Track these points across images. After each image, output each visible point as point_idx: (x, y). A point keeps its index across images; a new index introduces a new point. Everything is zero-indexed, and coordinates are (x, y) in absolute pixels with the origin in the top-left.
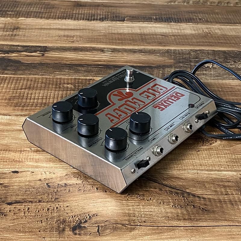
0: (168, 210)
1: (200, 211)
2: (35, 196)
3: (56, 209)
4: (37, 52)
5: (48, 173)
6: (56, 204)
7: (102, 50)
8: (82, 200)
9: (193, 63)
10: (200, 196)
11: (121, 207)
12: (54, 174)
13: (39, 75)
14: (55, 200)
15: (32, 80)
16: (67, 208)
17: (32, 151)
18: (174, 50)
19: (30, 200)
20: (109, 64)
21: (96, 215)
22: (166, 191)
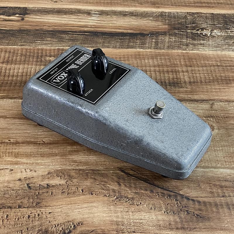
0: (160, 217)
1: (195, 219)
2: (15, 200)
3: (37, 216)
4: (16, 15)
5: (28, 171)
6: (37, 209)
7: (88, 13)
8: (67, 205)
9: (189, 30)
10: (195, 199)
11: (109, 214)
12: (35, 172)
13: (17, 46)
14: (36, 205)
15: (10, 52)
16: (50, 215)
17: (10, 143)
18: (168, 13)
19: (9, 205)
20: (96, 30)
21: (81, 224)
22: (158, 193)
